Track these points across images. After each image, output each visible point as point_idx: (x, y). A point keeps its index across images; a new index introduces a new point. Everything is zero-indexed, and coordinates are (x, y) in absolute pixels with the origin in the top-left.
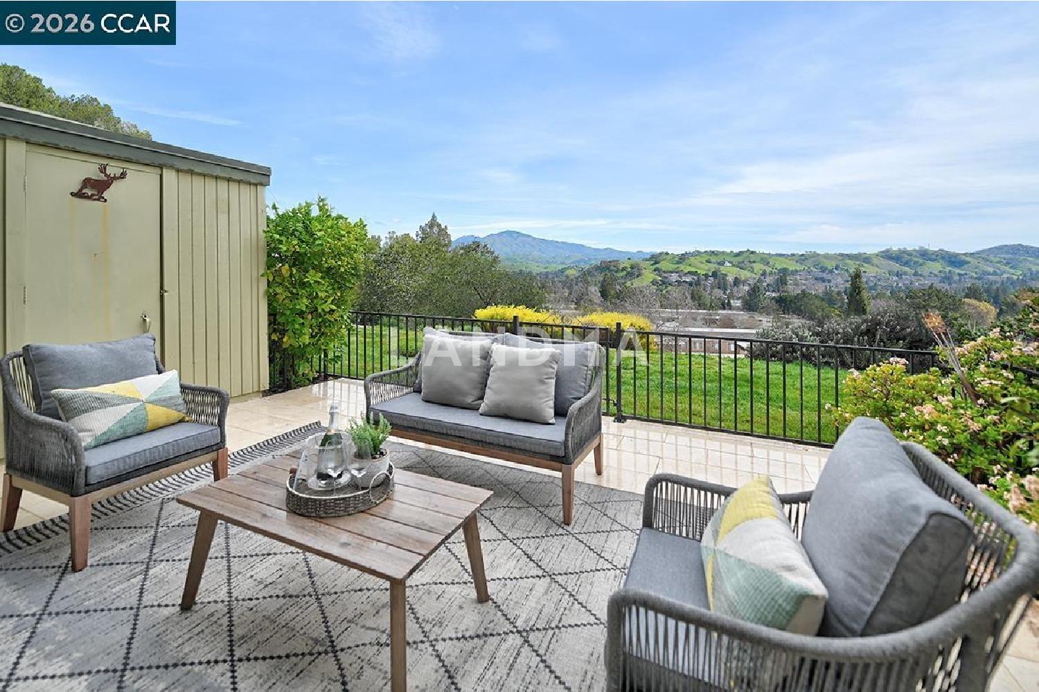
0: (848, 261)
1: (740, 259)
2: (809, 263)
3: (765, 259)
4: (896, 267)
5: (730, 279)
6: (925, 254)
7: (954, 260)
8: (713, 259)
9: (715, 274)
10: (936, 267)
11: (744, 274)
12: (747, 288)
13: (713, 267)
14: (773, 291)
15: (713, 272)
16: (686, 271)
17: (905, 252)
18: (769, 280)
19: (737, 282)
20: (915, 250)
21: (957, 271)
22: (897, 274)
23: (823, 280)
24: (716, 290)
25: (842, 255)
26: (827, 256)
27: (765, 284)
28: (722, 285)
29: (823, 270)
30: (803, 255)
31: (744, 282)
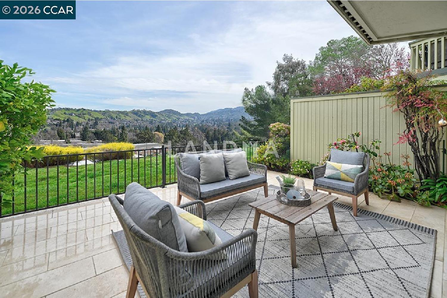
0: (120, 114)
1: (79, 112)
2: (107, 115)
3: (89, 112)
4: (136, 117)
5: (75, 123)
6: (145, 112)
7: (153, 114)
8: (67, 112)
9: (68, 120)
10: (148, 117)
11: (81, 120)
12: (82, 127)
13: (67, 117)
14: (93, 128)
15: (67, 119)
16: (54, 118)
17: (138, 111)
18: (91, 123)
19: (78, 124)
20: (142, 110)
21: (154, 119)
22: (136, 121)
23: (112, 123)
24: (69, 128)
25: (118, 111)
26: (113, 112)
27: (90, 125)
28: (71, 126)
29: (112, 118)
30: (104, 111)
31: (81, 124)
